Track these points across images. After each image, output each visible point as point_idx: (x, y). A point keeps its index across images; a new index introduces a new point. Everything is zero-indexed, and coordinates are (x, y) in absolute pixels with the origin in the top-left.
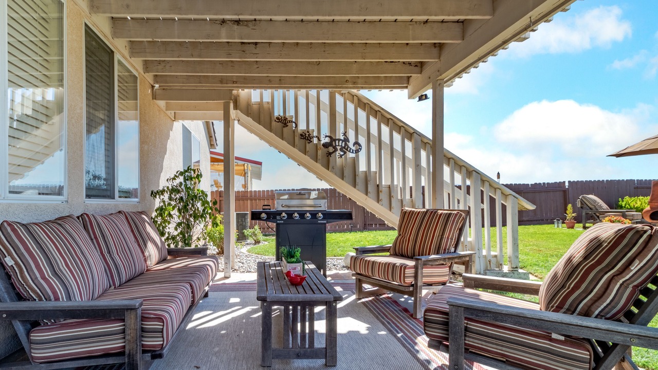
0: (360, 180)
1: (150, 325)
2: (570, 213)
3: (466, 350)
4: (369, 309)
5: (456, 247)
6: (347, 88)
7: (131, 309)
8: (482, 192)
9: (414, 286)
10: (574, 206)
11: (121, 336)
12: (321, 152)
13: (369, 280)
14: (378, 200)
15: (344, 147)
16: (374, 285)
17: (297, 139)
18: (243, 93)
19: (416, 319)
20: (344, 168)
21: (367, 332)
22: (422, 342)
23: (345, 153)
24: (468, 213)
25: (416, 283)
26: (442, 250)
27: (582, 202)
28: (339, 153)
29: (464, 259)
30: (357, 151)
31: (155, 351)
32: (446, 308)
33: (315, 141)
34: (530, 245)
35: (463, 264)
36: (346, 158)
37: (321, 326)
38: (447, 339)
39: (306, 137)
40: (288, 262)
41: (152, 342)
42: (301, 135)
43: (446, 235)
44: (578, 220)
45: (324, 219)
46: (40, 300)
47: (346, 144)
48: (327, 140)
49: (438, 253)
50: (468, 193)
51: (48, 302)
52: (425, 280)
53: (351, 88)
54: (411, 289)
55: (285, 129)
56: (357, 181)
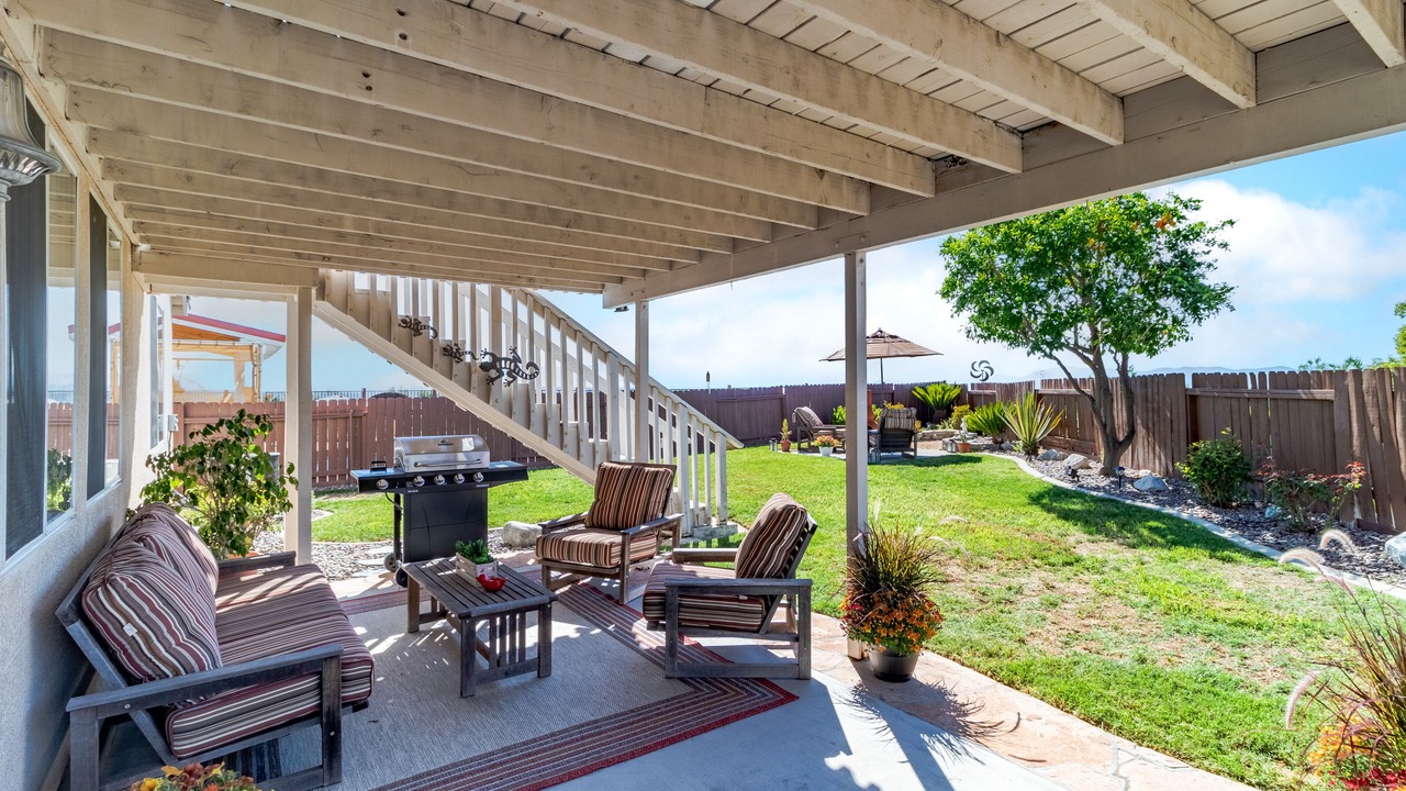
0: (536, 418)
1: (352, 672)
2: (786, 433)
3: (680, 625)
4: (566, 605)
5: (663, 512)
6: (518, 285)
7: (331, 658)
8: (689, 428)
9: (621, 566)
10: (790, 422)
11: (316, 692)
12: (477, 376)
13: (557, 565)
14: (562, 446)
15: (514, 371)
16: (564, 571)
17: (437, 355)
18: (336, 276)
19: (622, 605)
20: (514, 402)
21: (577, 635)
22: (640, 627)
23: (515, 379)
24: (674, 468)
25: (623, 563)
26: (648, 518)
27: (798, 417)
28: (505, 378)
29: (672, 525)
30: (532, 377)
31: (356, 702)
32: (663, 589)
33: (468, 358)
34: (742, 482)
35: (671, 529)
36: (516, 386)
37: (532, 635)
38: (663, 619)
39: (452, 353)
40: (478, 563)
41: (352, 692)
42: (444, 349)
43: (653, 499)
44: (793, 438)
45: (485, 481)
46: (177, 673)
47: (516, 366)
48: (487, 359)
49: (644, 523)
50: (674, 425)
51: (189, 675)
52: (633, 556)
53: (525, 286)
54: (617, 570)
55: (416, 340)
56: (532, 420)
